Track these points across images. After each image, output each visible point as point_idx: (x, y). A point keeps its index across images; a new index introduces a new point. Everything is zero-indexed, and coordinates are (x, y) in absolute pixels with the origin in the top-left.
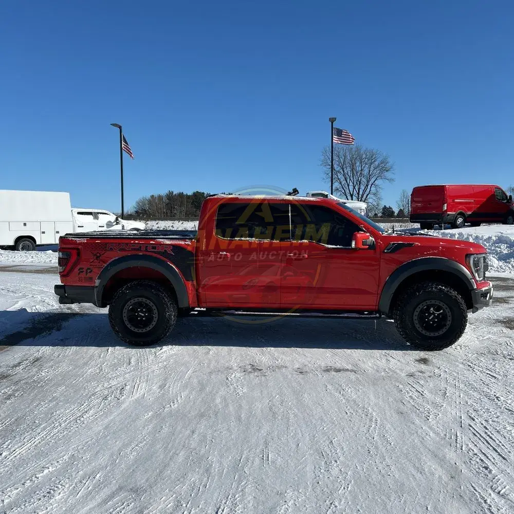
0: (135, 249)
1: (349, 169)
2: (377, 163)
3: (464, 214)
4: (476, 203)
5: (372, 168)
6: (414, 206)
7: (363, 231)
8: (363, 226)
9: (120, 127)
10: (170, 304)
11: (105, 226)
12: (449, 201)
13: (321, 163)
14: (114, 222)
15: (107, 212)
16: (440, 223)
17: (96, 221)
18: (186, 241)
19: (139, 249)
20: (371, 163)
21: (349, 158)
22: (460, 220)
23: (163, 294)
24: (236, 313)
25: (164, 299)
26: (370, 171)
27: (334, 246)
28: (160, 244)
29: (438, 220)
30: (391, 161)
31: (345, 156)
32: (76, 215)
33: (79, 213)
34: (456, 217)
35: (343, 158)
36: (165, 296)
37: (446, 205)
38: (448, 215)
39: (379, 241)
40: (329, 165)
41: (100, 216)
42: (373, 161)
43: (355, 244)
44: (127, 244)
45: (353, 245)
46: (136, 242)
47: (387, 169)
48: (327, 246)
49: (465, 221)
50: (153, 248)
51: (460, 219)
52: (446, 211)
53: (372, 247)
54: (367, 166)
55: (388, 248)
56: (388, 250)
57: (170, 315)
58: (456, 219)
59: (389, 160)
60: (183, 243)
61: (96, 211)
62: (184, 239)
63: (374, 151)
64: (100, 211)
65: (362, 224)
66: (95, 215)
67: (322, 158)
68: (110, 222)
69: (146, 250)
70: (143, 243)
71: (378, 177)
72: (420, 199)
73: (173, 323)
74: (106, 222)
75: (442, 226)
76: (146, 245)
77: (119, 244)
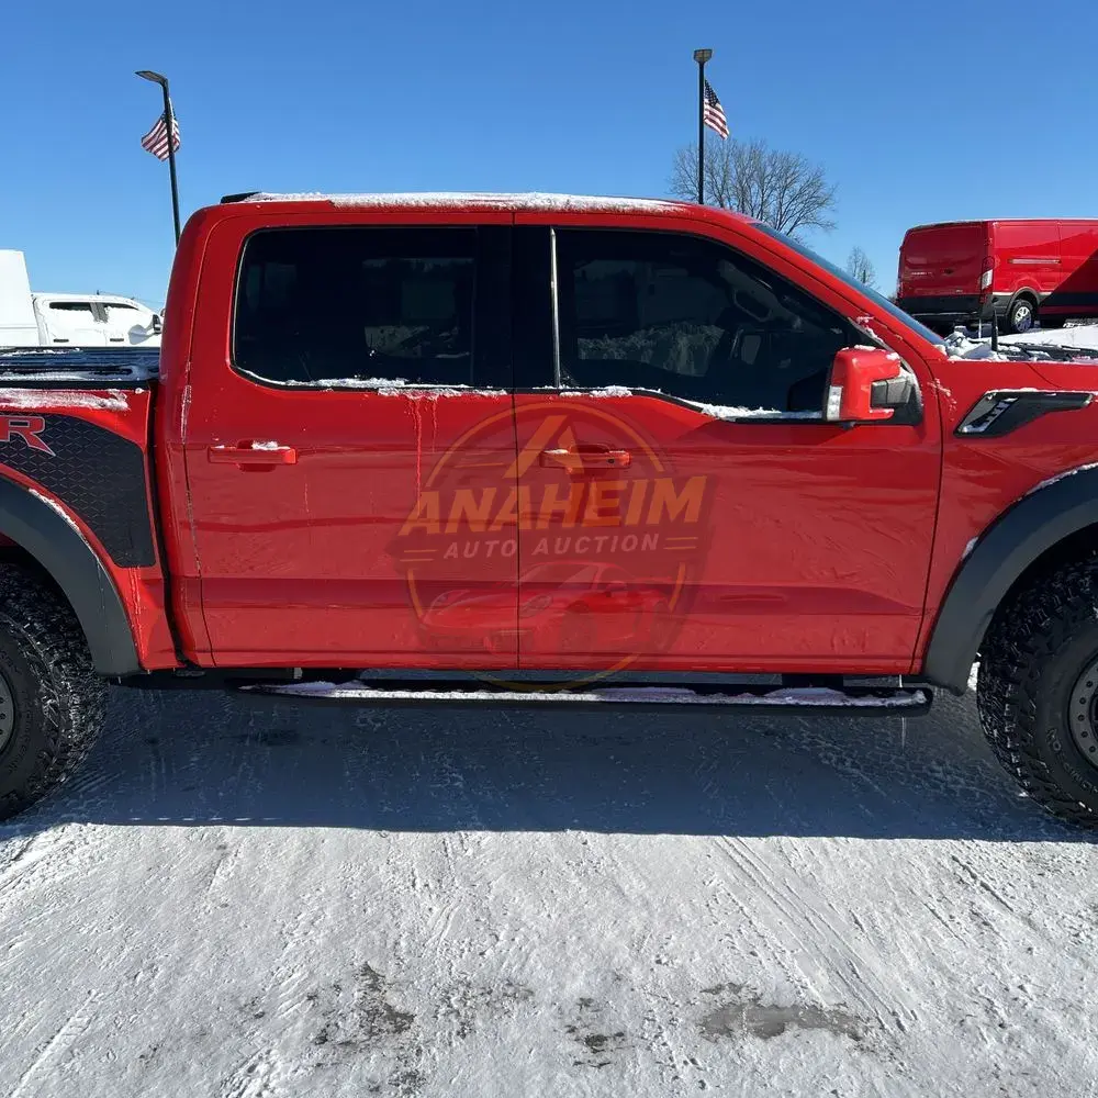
1: (734, 201)
2: (797, 186)
3: (1034, 297)
4: (1063, 267)
5: (787, 199)
6: (908, 278)
7: (870, 342)
8: (867, 319)
9: (163, 82)
10: (57, 664)
11: (126, 337)
12: (998, 261)
13: (672, 187)
14: (149, 328)
15: (129, 302)
16: (972, 321)
17: (101, 325)
18: (107, 396)
20: (786, 188)
21: (734, 174)
22: (1023, 313)
23: (22, 620)
24: (337, 694)
25: (25, 642)
26: (781, 204)
27: (743, 412)
29: (969, 312)
30: (829, 181)
31: (726, 172)
32: (45, 309)
33: (54, 306)
34: (1014, 304)
35: (722, 174)
36: (31, 630)
37: (990, 273)
38: (995, 299)
39: (937, 384)
40: (691, 192)
41: (111, 311)
42: (789, 181)
43: (844, 403)
45: (833, 410)
47: (820, 201)
48: (711, 409)
49: (1034, 314)
51: (1023, 308)
52: (991, 288)
53: (908, 412)
54: (776, 193)
55: (976, 414)
56: (977, 423)
57: (62, 710)
58: (1012, 312)
59: (823, 179)
60: (90, 402)
61: (101, 299)
62: (98, 388)
63: (793, 157)
64: (112, 300)
65: (864, 312)
66: (100, 311)
67: (674, 175)
68: (139, 327)
71: (799, 219)
72: (922, 261)
73: (76, 737)
74: (128, 329)
75: (977, 328)
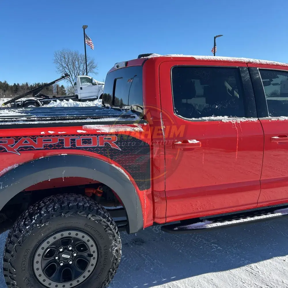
0: (51, 146)
19: (60, 146)
28: (95, 134)
44: (34, 137)
46: (51, 132)
50: (85, 142)
69: (73, 147)
70: (65, 135)
76: (73, 137)
77: (17, 138)
